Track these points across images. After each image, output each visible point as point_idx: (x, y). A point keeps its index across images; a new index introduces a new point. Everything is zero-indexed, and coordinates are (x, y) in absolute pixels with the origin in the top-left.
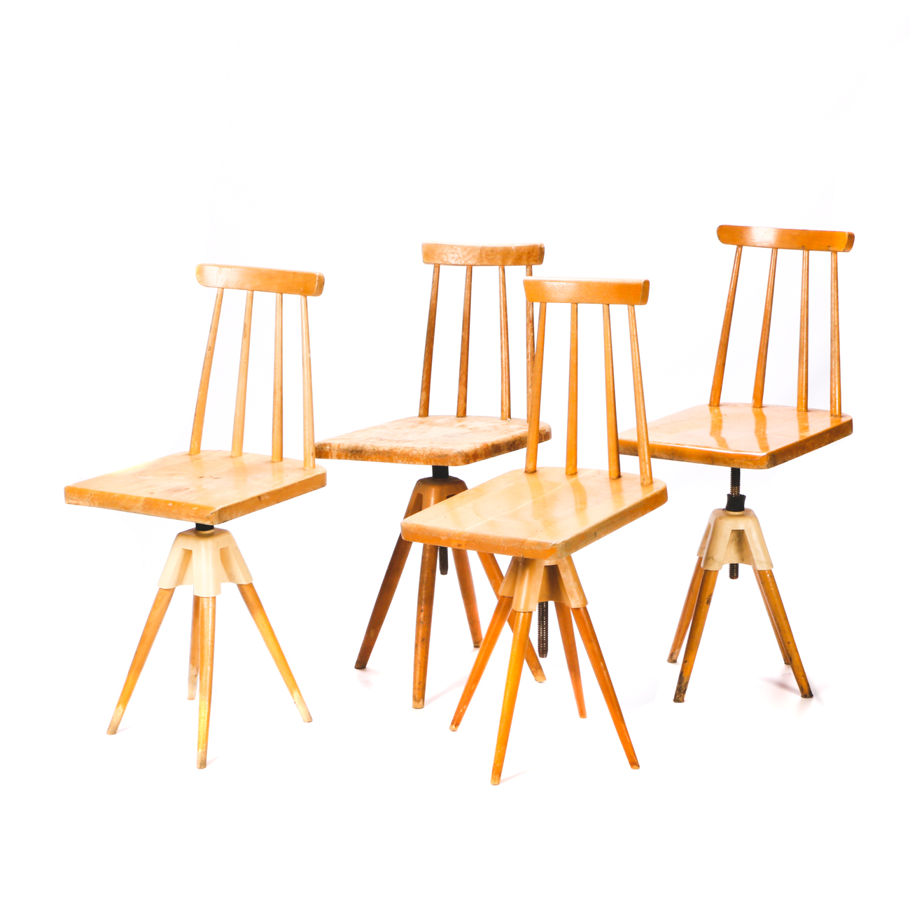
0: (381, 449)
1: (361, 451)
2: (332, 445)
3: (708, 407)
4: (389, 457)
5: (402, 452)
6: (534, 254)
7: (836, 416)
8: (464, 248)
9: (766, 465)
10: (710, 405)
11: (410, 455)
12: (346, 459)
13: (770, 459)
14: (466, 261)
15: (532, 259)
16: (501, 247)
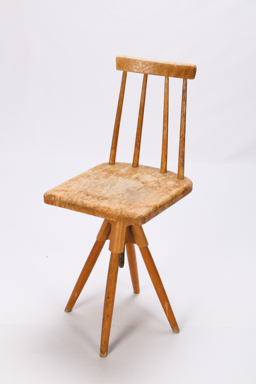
0: (88, 206)
1: (75, 205)
2: (56, 197)
4: (93, 212)
5: (102, 210)
6: (190, 72)
8: (144, 63)
11: (107, 213)
12: (64, 208)
14: (144, 71)
15: (188, 75)
16: (167, 64)
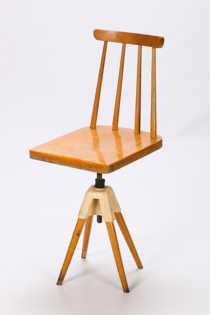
3: (90, 129)
7: (153, 138)
9: (108, 171)
10: (91, 127)
13: (110, 168)
